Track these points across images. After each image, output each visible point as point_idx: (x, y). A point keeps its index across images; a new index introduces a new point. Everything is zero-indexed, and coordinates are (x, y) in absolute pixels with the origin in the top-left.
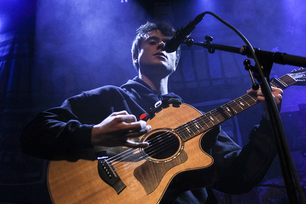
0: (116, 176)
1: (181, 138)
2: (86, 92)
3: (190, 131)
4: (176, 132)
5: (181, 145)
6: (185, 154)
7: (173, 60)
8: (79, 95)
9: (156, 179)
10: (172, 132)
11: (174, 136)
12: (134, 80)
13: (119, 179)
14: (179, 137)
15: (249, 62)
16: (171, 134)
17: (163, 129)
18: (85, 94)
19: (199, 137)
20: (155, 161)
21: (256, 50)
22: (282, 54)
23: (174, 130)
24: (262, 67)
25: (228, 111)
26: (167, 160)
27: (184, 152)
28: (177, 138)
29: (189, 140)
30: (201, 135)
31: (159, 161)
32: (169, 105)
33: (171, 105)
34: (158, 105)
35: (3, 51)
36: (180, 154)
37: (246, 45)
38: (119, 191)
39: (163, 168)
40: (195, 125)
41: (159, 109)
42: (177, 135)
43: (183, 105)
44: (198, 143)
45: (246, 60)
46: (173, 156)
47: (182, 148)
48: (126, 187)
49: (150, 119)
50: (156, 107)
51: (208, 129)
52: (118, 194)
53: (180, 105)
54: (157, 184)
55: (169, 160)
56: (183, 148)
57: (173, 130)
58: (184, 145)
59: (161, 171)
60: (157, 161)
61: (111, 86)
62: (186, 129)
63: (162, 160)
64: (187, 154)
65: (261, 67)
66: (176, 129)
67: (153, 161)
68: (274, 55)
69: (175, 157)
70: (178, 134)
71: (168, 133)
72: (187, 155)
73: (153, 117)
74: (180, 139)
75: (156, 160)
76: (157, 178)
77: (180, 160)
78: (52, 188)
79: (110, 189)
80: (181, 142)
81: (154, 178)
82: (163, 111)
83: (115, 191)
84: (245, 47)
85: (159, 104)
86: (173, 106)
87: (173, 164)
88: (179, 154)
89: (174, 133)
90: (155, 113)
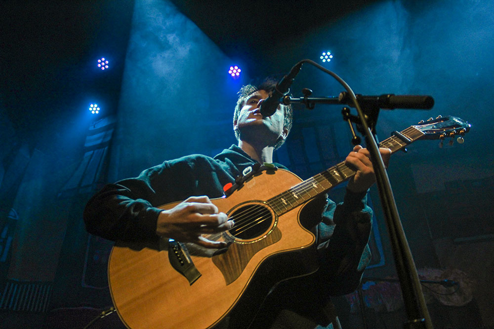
0: (189, 262)
1: (274, 212)
2: (167, 162)
3: (286, 202)
4: (268, 205)
5: (274, 220)
6: (278, 233)
7: (279, 122)
8: (160, 166)
9: (239, 264)
10: (263, 204)
11: (266, 209)
12: (230, 149)
13: (193, 265)
14: (272, 211)
15: (348, 111)
16: (263, 207)
17: (252, 201)
18: (166, 164)
19: (298, 209)
20: (240, 242)
21: (359, 96)
22: (389, 96)
23: (267, 202)
24: (366, 116)
25: (336, 176)
26: (255, 241)
27: (278, 229)
28: (269, 211)
29: (285, 214)
30: (300, 207)
31: (245, 242)
32: (262, 172)
33: (264, 172)
34: (247, 172)
35: (105, 137)
36: (272, 232)
37: (346, 91)
38: (192, 281)
39: (249, 251)
40: (293, 195)
41: (249, 178)
42: (269, 208)
43: (279, 171)
44: (296, 216)
45: (343, 109)
46: (263, 235)
47: (275, 225)
48: (201, 275)
49: (237, 190)
50: (245, 175)
51: (310, 199)
52: (191, 285)
53: (275, 172)
54: (241, 272)
55: (257, 240)
56: (277, 224)
57: (265, 203)
58: (277, 221)
59: (246, 255)
60: (243, 242)
61: (199, 155)
62: (282, 201)
63: (248, 240)
64: (281, 231)
65: (364, 116)
66: (268, 201)
67: (238, 242)
68: (378, 98)
69: (266, 236)
70: (271, 207)
71: (258, 206)
72: (281, 233)
73: (242, 188)
74: (273, 214)
75: (241, 240)
76: (241, 264)
77: (271, 239)
78: (112, 278)
79: (182, 279)
80: (274, 217)
81: (237, 263)
82: (255, 180)
83: (188, 281)
84: (345, 94)
85: (249, 171)
86: (267, 173)
87: (262, 245)
88: (270, 232)
89: (267, 206)
90: (244, 182)
